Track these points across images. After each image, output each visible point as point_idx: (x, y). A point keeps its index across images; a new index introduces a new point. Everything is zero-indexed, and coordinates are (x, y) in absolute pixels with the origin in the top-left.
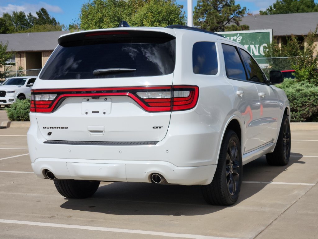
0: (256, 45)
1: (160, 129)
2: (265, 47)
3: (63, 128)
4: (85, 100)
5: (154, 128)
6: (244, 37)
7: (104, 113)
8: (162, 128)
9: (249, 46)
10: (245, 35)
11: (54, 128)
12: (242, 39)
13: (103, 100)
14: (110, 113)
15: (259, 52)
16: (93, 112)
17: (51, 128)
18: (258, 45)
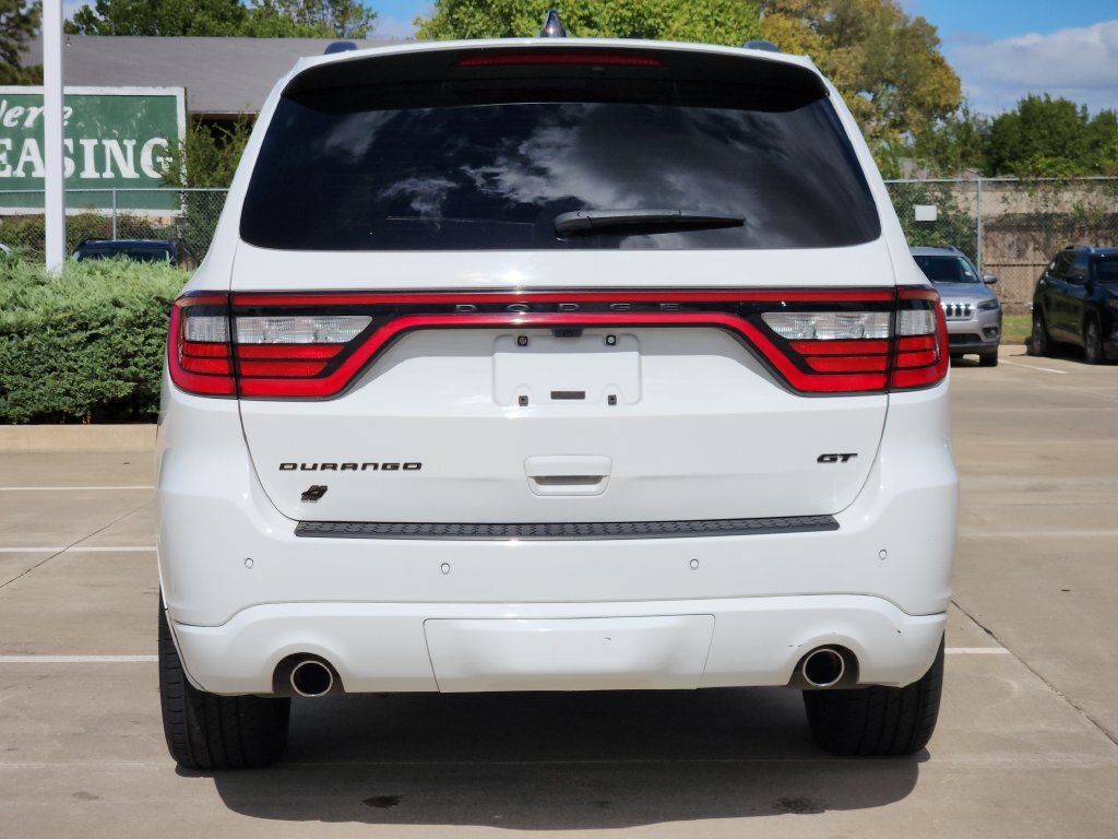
0: (125, 142)
1: (844, 464)
2: (157, 150)
3: (395, 467)
4: (512, 342)
5: (821, 459)
6: (81, 110)
7: (612, 400)
8: (851, 459)
9: (100, 141)
10: (83, 101)
11: (344, 467)
12: (71, 116)
13: (600, 342)
14: (639, 400)
15: (138, 168)
16: (556, 395)
17: (324, 467)
18: (134, 142)
